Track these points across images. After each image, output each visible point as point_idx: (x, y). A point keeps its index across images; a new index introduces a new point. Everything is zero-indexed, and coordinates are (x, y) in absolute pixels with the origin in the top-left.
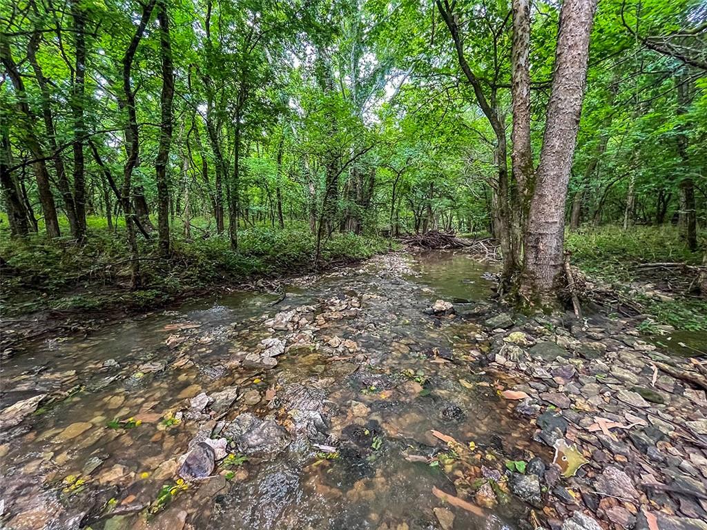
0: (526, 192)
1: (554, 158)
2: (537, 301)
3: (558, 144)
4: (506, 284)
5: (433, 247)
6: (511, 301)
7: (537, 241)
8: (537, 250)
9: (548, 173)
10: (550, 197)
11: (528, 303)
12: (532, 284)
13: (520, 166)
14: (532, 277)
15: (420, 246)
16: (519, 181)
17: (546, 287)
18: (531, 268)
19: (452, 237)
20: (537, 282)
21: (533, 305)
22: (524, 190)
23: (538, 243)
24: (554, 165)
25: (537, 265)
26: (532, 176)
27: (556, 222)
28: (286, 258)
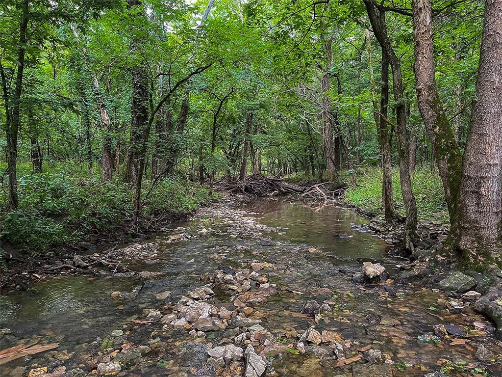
0: (437, 130)
1: (494, 94)
2: (486, 255)
3: (497, 80)
4: (413, 236)
5: (260, 195)
6: (449, 256)
7: (479, 186)
8: (479, 195)
9: (489, 110)
10: (492, 136)
11: (475, 258)
12: (476, 234)
13: (427, 100)
14: (475, 227)
15: (242, 193)
16: (427, 117)
17: (492, 237)
18: (473, 216)
19: (279, 181)
20: (482, 232)
21: (482, 259)
22: (435, 127)
23: (480, 188)
24: (494, 102)
25: (480, 213)
26: (441, 112)
27: (497, 164)
28: (95, 220)
